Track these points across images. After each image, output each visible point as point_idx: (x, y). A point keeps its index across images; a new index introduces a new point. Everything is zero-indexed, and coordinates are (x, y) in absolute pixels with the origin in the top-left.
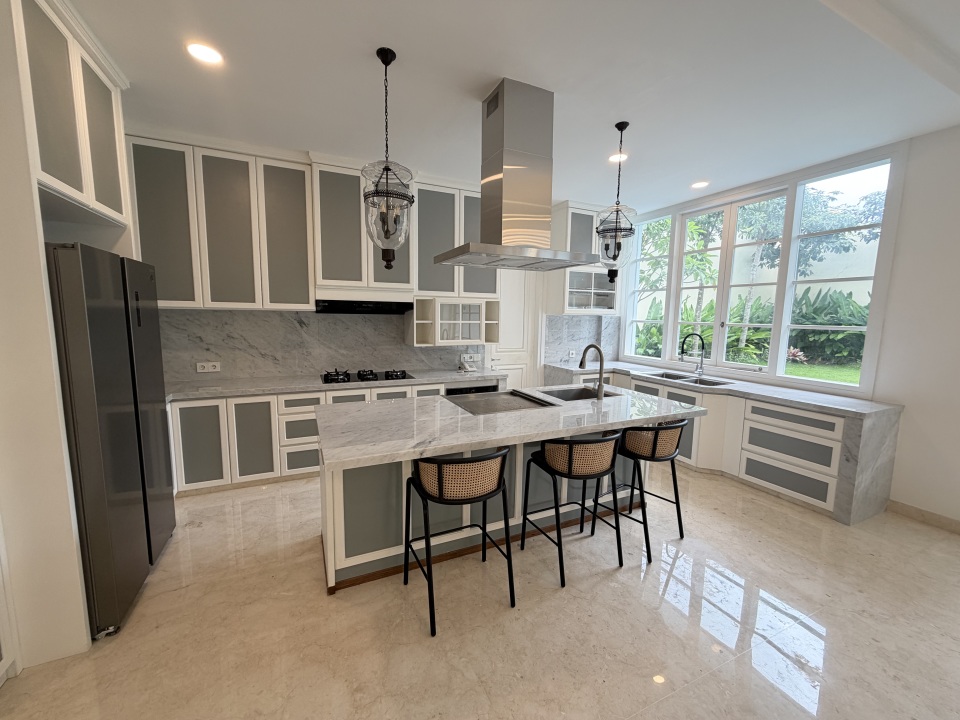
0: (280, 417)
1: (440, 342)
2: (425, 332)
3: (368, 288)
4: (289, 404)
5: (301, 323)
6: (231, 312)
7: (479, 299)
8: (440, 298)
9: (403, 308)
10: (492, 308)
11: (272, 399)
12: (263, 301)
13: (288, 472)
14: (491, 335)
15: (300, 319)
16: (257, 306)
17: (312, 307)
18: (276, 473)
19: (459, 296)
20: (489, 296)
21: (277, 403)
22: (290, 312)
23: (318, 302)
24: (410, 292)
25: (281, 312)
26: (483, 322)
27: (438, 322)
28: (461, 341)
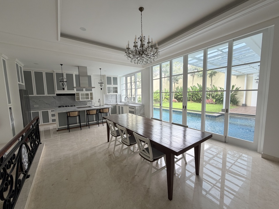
0: (50, 113)
1: (81, 100)
2: (78, 99)
3: (66, 91)
4: (52, 111)
5: (54, 98)
6: (40, 96)
7: (89, 92)
8: (80, 93)
9: (74, 95)
10: (91, 94)
11: (49, 110)
12: (46, 94)
13: (52, 123)
14: (92, 98)
15: (54, 97)
16: (45, 95)
17: (55, 95)
18: (50, 123)
19: (85, 92)
20: (91, 92)
21: (49, 111)
22: (52, 96)
23: (57, 94)
24: (74, 91)
25: (50, 96)
26: (90, 96)
27: (80, 97)
28: (85, 100)
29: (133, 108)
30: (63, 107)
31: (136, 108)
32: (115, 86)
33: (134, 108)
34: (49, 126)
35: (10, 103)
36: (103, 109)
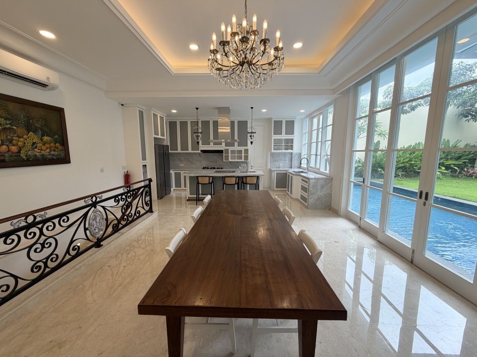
1: (230, 160)
2: (227, 157)
3: (212, 147)
6: (184, 153)
7: (243, 148)
8: (230, 148)
9: (221, 152)
10: (246, 151)
12: (190, 150)
14: (246, 157)
16: (189, 152)
17: (200, 152)
19: (236, 148)
20: (246, 148)
24: (222, 147)
25: (195, 153)
26: (243, 155)
27: (230, 155)
28: (236, 160)
29: (307, 182)
30: (208, 168)
31: (311, 181)
32: (289, 137)
33: (307, 180)
34: (180, 193)
35: (146, 160)
36: (246, 177)
